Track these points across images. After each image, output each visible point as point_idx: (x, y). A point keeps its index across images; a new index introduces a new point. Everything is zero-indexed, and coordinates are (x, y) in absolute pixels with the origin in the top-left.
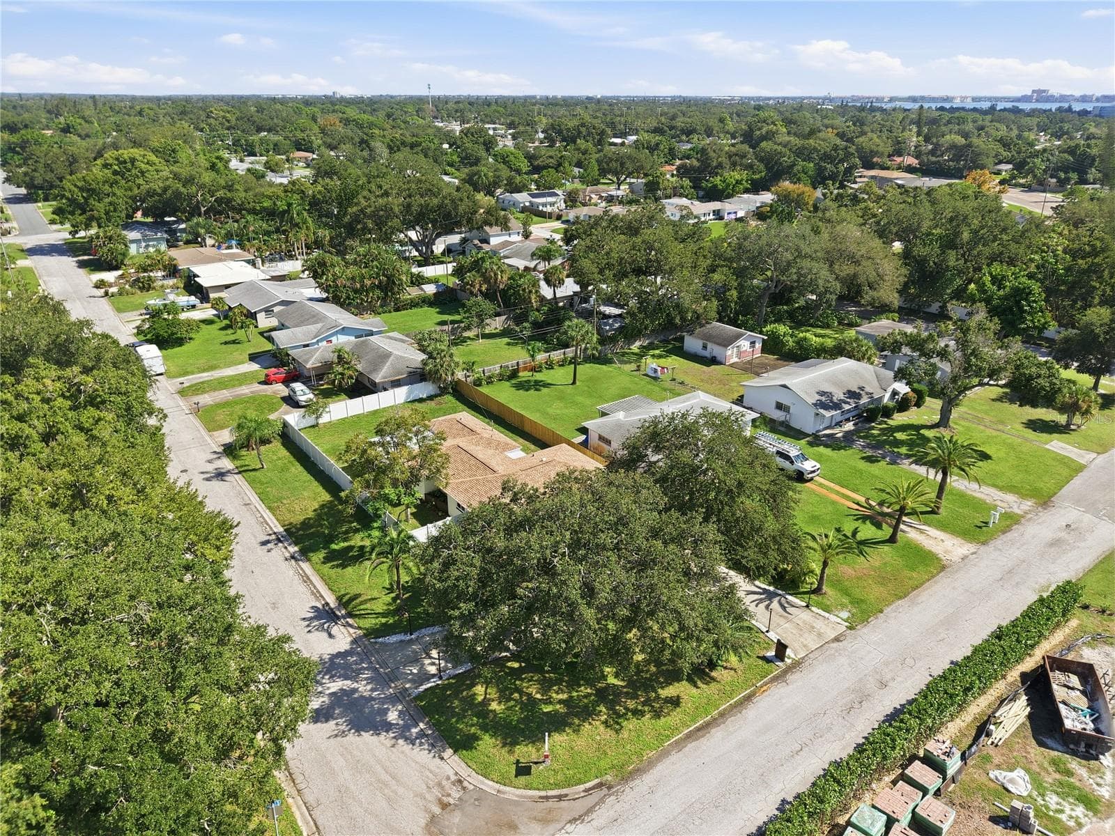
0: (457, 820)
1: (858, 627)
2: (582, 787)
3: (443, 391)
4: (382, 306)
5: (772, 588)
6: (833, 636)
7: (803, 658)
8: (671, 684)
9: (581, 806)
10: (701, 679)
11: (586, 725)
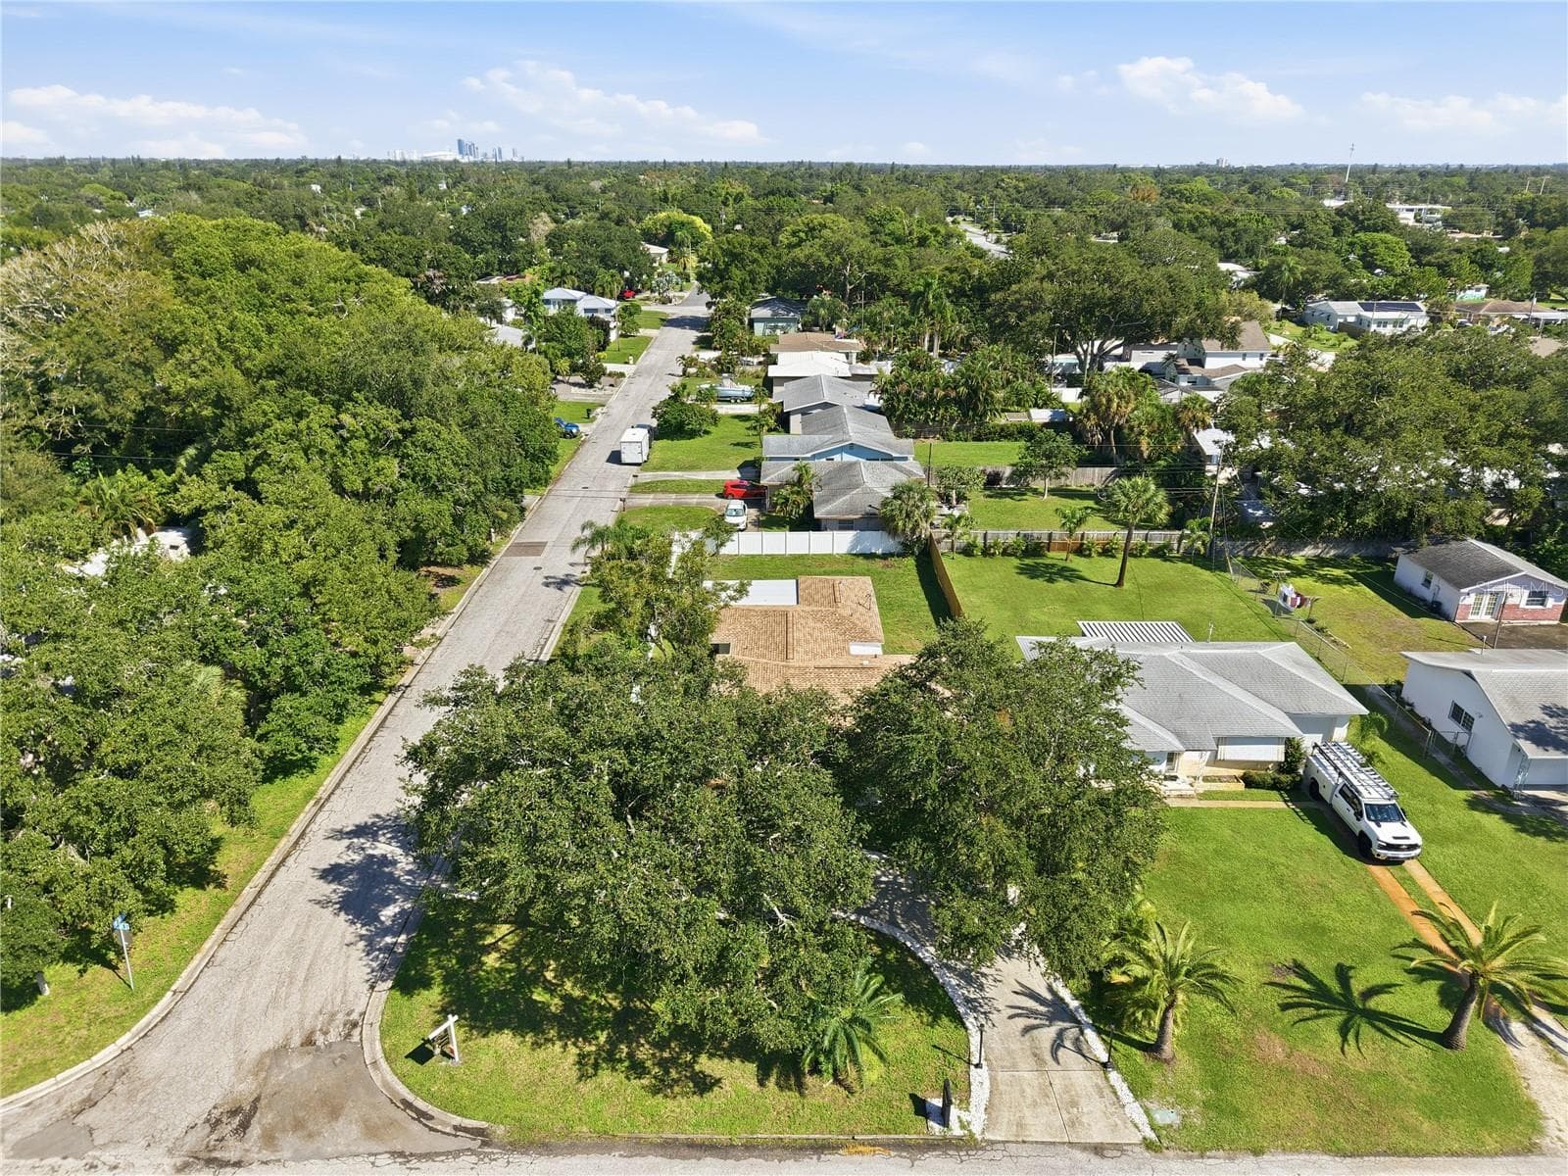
0: (296, 1066)
1: (1171, 1153)
2: (457, 1120)
3: (906, 550)
4: (957, 430)
5: (1074, 1004)
6: (1097, 1139)
7: (993, 1143)
8: (731, 1058)
9: (425, 1140)
10: (784, 1075)
11: (559, 1044)
